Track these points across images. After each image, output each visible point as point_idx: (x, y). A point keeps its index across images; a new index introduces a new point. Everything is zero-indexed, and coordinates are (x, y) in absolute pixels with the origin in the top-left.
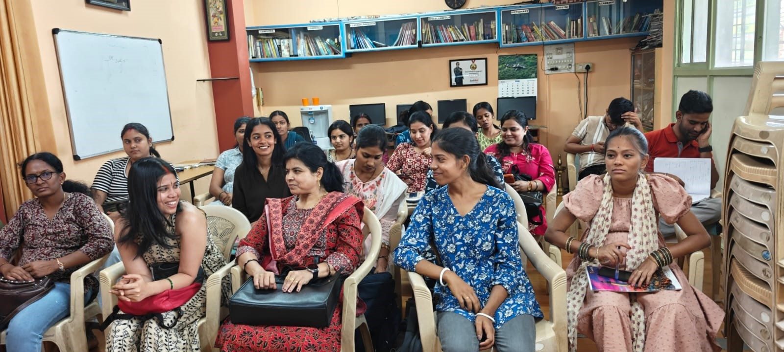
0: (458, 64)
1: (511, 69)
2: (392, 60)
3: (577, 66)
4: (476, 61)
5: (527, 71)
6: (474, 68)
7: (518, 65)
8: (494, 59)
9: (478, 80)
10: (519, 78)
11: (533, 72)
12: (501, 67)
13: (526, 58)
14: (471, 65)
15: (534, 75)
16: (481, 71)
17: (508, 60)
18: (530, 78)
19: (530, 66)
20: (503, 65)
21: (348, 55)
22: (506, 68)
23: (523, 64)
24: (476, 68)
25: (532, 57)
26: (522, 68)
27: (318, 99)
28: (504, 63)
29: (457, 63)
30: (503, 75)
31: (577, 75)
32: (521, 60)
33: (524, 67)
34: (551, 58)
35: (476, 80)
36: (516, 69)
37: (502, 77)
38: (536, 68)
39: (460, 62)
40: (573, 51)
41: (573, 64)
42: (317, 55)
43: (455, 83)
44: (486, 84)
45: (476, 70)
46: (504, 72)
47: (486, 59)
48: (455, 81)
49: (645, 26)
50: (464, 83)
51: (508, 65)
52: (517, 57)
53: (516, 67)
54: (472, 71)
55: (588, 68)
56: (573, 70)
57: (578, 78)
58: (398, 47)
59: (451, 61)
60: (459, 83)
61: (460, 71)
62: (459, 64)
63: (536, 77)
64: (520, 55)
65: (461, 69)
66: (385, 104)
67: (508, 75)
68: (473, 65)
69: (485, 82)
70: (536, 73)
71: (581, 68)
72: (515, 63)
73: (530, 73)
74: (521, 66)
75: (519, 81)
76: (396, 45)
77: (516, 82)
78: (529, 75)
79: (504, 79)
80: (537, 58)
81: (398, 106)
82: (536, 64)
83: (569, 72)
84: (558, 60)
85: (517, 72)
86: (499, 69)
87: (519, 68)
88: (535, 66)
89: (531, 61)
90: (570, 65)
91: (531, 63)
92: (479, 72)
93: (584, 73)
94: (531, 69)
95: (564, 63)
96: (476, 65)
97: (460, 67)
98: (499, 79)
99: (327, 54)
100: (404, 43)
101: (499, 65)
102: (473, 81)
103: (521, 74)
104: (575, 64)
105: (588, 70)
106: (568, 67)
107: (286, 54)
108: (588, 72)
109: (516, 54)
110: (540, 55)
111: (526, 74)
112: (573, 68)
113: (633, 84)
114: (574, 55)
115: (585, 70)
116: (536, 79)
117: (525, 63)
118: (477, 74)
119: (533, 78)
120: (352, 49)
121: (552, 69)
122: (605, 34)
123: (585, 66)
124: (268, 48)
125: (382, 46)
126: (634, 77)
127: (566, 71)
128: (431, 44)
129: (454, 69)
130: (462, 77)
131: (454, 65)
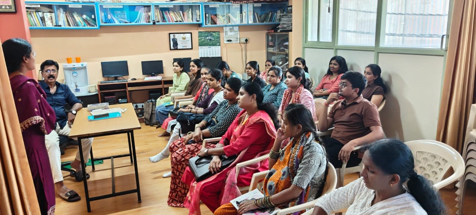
0: (174, 36)
1: (206, 40)
4: (185, 34)
5: (215, 41)
6: (184, 38)
7: (210, 38)
8: (195, 33)
10: (210, 46)
11: (218, 42)
12: (200, 38)
13: (214, 34)
15: (218, 44)
16: (188, 41)
18: (217, 46)
19: (216, 39)
21: (101, 26)
22: (203, 39)
23: (212, 37)
25: (217, 33)
27: (80, 58)
28: (202, 36)
31: (241, 44)
32: (211, 35)
33: (213, 39)
34: (227, 34)
35: (186, 46)
36: (209, 40)
37: (201, 44)
38: (220, 40)
39: (176, 35)
40: (238, 31)
41: (238, 38)
42: (75, 26)
43: (173, 48)
44: (192, 49)
45: (186, 40)
46: (202, 41)
47: (191, 33)
48: (173, 46)
49: (273, 19)
51: (204, 37)
52: (209, 33)
53: (208, 39)
54: (183, 40)
55: (246, 40)
56: (238, 42)
57: (241, 46)
58: (137, 24)
59: (170, 34)
60: (175, 47)
61: (176, 40)
63: (220, 45)
64: (211, 32)
65: (176, 39)
66: (127, 61)
67: (204, 44)
69: (191, 48)
70: (220, 43)
71: (243, 40)
72: (207, 36)
73: (216, 43)
75: (210, 48)
76: (136, 22)
77: (209, 48)
78: (216, 44)
79: (202, 46)
80: (219, 34)
81: (142, 62)
82: (220, 38)
84: (231, 35)
85: (209, 42)
86: (199, 40)
87: (211, 40)
88: (219, 39)
89: (217, 36)
90: (237, 38)
91: (217, 37)
94: (217, 40)
95: (233, 38)
97: (176, 37)
98: (199, 46)
99: (83, 26)
100: (142, 21)
101: (199, 37)
102: (184, 46)
103: (211, 43)
104: (240, 38)
105: (246, 42)
106: (236, 39)
107: (49, 24)
108: (246, 43)
109: (208, 31)
110: (221, 33)
111: (214, 43)
112: (239, 40)
113: (267, 50)
114: (238, 33)
115: (245, 42)
116: (220, 47)
117: (214, 37)
118: (186, 43)
119: (218, 46)
120: (105, 23)
121: (228, 41)
122: (256, 22)
123: (245, 39)
124: (32, 19)
125: (127, 23)
126: (268, 46)
127: (235, 42)
128: (161, 23)
129: (172, 39)
130: (177, 44)
131: (172, 36)
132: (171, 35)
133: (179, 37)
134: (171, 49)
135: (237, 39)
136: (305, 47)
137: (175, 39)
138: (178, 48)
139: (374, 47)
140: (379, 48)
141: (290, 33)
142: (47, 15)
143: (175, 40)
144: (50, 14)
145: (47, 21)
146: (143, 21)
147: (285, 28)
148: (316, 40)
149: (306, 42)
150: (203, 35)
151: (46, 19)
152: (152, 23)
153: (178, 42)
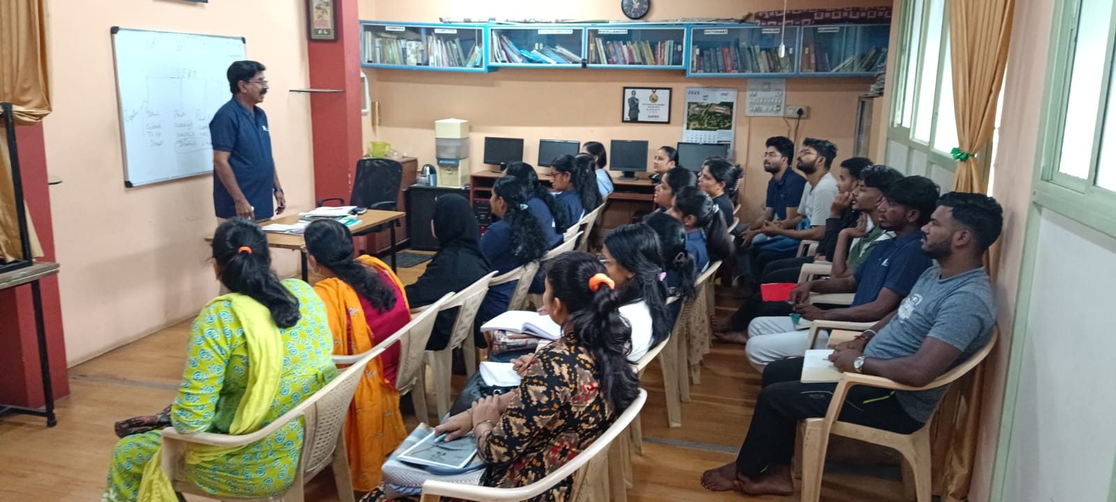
0: (634, 93)
3: (787, 109)
4: (658, 91)
6: (654, 100)
8: (680, 90)
9: (658, 117)
14: (651, 96)
16: (663, 105)
21: (493, 68)
24: (656, 100)
29: (632, 92)
31: (787, 120)
34: (755, 96)
35: (656, 117)
39: (636, 90)
40: (784, 89)
41: (783, 106)
44: (668, 123)
45: (657, 103)
47: (670, 89)
48: (629, 115)
54: (651, 103)
55: (800, 112)
56: (781, 114)
57: (788, 125)
59: (624, 88)
60: (634, 117)
61: (637, 102)
65: (637, 100)
66: (522, 140)
68: (654, 96)
69: (667, 120)
71: (792, 112)
83: (776, 115)
84: (764, 98)
90: (779, 106)
92: (661, 106)
93: (796, 118)
95: (771, 104)
96: (657, 97)
97: (637, 96)
102: (652, 117)
105: (800, 116)
106: (776, 108)
107: (412, 60)
108: (799, 118)
110: (741, 91)
112: (782, 110)
114: (784, 92)
115: (797, 116)
118: (657, 108)
123: (797, 110)
124: (390, 51)
125: (536, 62)
127: (772, 114)
128: (605, 65)
129: (629, 100)
130: (638, 111)
131: (629, 93)
132: (627, 90)
133: (643, 96)
134: (623, 121)
135: (778, 108)
137: (635, 100)
138: (640, 119)
142: (410, 45)
143: (634, 103)
144: (417, 44)
145: (409, 56)
149: (893, 124)
151: (409, 52)
152: (580, 65)
153: (640, 107)
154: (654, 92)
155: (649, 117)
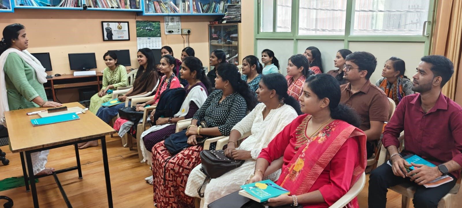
1: (145, 30)
2: (52, 18)
3: (183, 30)
4: (121, 23)
5: (154, 32)
6: (120, 28)
7: (149, 28)
8: (133, 22)
9: (123, 37)
10: (150, 37)
11: (158, 33)
12: (138, 28)
13: (154, 24)
14: (118, 26)
15: (159, 35)
16: (125, 31)
17: (142, 24)
18: (157, 37)
19: (157, 29)
20: (139, 27)
21: (16, 9)
22: (142, 29)
23: (152, 27)
24: (121, 28)
25: (157, 23)
26: (152, 30)
28: (140, 26)
29: (108, 24)
30: (139, 34)
31: (183, 36)
32: (151, 25)
33: (153, 29)
34: (168, 24)
35: (122, 37)
36: (148, 31)
37: (139, 35)
38: (160, 30)
39: (109, 23)
40: (180, 21)
41: (180, 29)
43: (107, 38)
44: (129, 40)
45: (122, 30)
46: (140, 32)
47: (128, 22)
48: (107, 37)
50: (114, 38)
51: (142, 27)
52: (148, 22)
53: (148, 29)
54: (119, 30)
55: (189, 32)
56: (180, 33)
57: (183, 38)
58: (62, 8)
59: (102, 22)
60: (110, 38)
61: (111, 30)
62: (109, 25)
63: (160, 36)
64: (150, 21)
65: (111, 28)
66: (49, 53)
67: (143, 34)
68: (119, 26)
69: (128, 38)
70: (160, 34)
71: (185, 32)
72: (147, 26)
73: (157, 34)
74: (151, 29)
75: (150, 39)
76: (61, 6)
77: (148, 39)
79: (140, 37)
80: (160, 24)
81: (69, 55)
82: (160, 28)
83: (178, 34)
84: (172, 26)
85: (149, 32)
86: (137, 30)
87: (150, 30)
88: (159, 29)
89: (156, 26)
91: (157, 27)
92: (124, 31)
93: (186, 35)
94: (157, 31)
95: (175, 28)
96: (121, 26)
98: (137, 37)
100: (68, 5)
101: (137, 27)
102: (120, 37)
103: (151, 34)
104: (182, 29)
105: (189, 34)
106: (178, 31)
109: (148, 21)
110: (162, 22)
111: (154, 34)
112: (180, 31)
113: (210, 43)
114: (180, 23)
115: (187, 33)
116: (160, 38)
117: (153, 27)
118: (122, 33)
119: (159, 37)
120: (20, 5)
121: (170, 32)
122: (200, 12)
123: (187, 31)
125: (49, 6)
126: (211, 38)
127: (177, 33)
128: (93, 8)
129: (106, 28)
130: (112, 34)
131: (105, 25)
133: (114, 26)
134: (104, 40)
136: (257, 39)
138: (114, 39)
139: (344, 36)
140: (349, 36)
141: (239, 24)
143: (109, 30)
146: (70, 6)
147: (232, 19)
148: (272, 31)
149: (258, 33)
150: (141, 24)
152: (82, 8)
153: (113, 32)
154: (119, 24)
155: (118, 37)
